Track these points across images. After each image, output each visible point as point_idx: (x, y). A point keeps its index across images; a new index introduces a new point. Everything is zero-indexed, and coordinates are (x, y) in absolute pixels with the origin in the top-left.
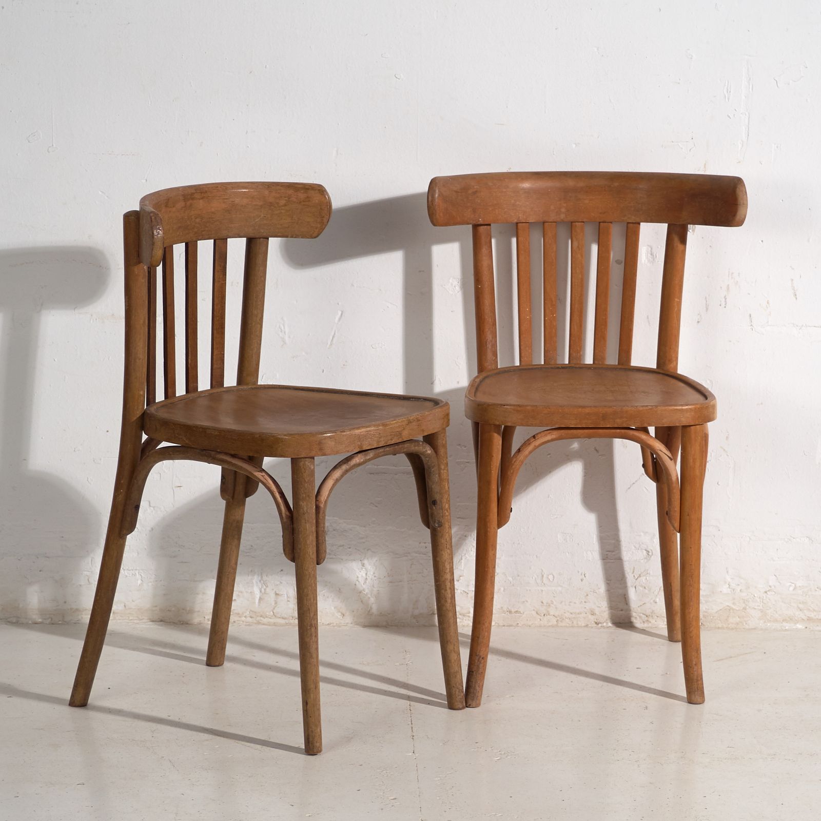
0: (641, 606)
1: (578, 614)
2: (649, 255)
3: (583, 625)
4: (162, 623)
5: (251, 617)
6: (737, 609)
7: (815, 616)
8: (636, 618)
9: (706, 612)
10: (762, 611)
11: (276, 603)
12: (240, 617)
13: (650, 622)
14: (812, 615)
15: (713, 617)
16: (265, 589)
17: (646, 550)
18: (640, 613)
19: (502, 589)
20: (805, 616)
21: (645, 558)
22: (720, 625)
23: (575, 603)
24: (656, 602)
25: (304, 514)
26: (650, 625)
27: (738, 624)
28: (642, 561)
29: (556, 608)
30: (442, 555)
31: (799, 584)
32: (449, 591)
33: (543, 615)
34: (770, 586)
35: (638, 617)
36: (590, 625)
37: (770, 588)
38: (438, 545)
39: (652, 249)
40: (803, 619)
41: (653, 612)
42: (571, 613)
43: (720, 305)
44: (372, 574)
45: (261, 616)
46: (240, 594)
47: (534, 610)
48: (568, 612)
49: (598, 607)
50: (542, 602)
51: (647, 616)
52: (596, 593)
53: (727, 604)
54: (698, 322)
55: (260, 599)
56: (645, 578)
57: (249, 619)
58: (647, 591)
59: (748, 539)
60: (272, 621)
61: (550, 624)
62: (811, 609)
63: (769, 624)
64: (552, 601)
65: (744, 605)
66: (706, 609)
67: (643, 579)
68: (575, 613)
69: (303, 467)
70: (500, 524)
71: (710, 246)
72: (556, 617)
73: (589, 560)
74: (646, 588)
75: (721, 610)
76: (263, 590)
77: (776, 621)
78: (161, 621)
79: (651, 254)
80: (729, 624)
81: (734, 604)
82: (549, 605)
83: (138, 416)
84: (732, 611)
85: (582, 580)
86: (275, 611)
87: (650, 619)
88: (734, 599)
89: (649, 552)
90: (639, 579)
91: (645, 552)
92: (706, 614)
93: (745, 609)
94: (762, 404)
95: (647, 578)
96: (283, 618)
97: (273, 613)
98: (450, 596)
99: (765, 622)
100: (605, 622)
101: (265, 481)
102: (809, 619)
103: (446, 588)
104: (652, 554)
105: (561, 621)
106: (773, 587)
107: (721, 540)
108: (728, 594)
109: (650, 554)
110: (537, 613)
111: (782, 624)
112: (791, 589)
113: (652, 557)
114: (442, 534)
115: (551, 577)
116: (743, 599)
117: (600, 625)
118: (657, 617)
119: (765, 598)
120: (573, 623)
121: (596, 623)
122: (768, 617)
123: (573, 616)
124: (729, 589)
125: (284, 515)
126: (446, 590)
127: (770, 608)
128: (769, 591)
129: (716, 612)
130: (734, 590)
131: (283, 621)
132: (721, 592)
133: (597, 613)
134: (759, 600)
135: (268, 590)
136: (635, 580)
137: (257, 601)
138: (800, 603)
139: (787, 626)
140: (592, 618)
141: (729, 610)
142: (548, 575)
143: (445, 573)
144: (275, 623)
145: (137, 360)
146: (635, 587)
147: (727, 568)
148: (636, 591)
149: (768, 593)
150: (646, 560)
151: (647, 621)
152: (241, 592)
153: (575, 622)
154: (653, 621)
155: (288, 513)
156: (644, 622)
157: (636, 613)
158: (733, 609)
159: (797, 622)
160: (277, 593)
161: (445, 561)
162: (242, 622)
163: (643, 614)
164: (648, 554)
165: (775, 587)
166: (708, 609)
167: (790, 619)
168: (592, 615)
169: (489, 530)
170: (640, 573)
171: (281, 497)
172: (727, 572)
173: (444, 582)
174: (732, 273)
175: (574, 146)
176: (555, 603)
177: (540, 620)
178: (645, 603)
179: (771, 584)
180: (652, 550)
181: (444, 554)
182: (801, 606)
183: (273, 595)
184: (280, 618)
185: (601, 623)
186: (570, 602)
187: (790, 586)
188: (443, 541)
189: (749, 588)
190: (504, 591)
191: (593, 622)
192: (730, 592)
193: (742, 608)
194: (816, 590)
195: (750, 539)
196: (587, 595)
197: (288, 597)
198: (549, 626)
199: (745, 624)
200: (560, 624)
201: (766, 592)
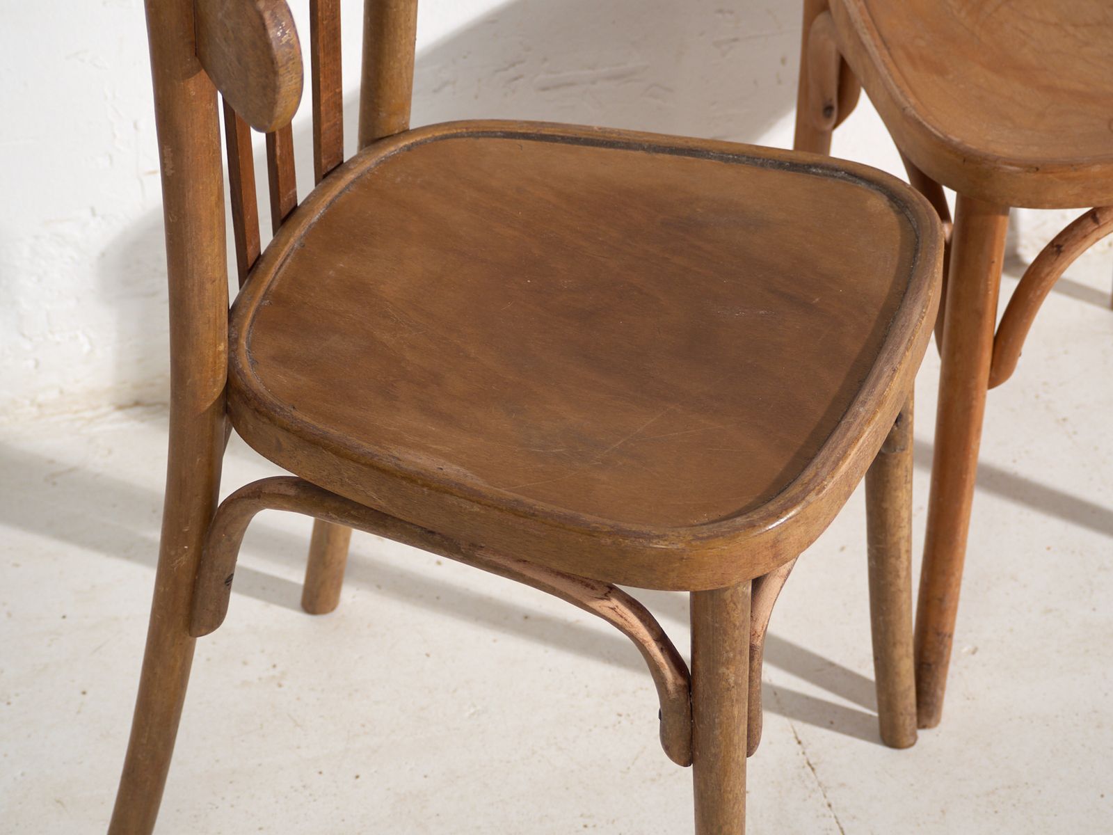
4: (139, 410)
25: (728, 689)
30: (898, 497)
32: (904, 557)
38: (888, 481)
69: (732, 601)
70: (993, 383)
78: (137, 404)
83: (216, 397)
98: (905, 564)
101: (619, 620)
103: (900, 553)
114: (899, 461)
125: (671, 687)
126: (899, 557)
143: (901, 527)
145: (208, 286)
155: (681, 681)
161: (901, 508)
169: (974, 403)
171: (662, 650)
173: (897, 543)
181: (900, 495)
188: (900, 473)
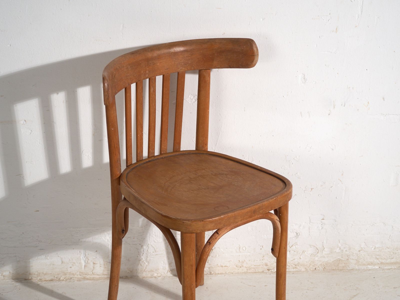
0: (292, 260)
1: (259, 266)
2: (303, 79)
3: (261, 271)
5: (80, 275)
6: (344, 260)
7: (385, 261)
8: (289, 266)
9: (327, 262)
10: (357, 260)
11: (94, 268)
12: (74, 275)
13: (297, 268)
14: (383, 261)
15: (331, 264)
16: (87, 261)
17: (296, 233)
18: (292, 264)
19: (218, 255)
20: (380, 261)
21: (295, 237)
22: (334, 268)
23: (257, 260)
24: (301, 258)
26: (297, 270)
27: (344, 267)
28: (294, 238)
29: (247, 263)
31: (377, 246)
33: (239, 267)
34: (362, 248)
35: (291, 266)
36: (265, 271)
37: (361, 249)
39: (304, 76)
40: (378, 263)
41: (299, 263)
42: (255, 266)
43: (342, 105)
44: (146, 251)
45: (86, 274)
46: (73, 264)
47: (235, 265)
48: (253, 265)
49: (269, 262)
50: (239, 261)
51: (295, 265)
52: (268, 255)
53: (339, 258)
54: (329, 114)
55: (85, 266)
56: (295, 246)
57: (79, 276)
58: (295, 253)
59: (351, 225)
60: (92, 276)
61: (243, 271)
62: (383, 258)
63: (360, 267)
64: (244, 260)
65: (347, 258)
66: (327, 260)
67: (294, 247)
68: (257, 265)
71: (338, 73)
72: (247, 268)
73: (265, 239)
74: (296, 251)
75: (335, 261)
76: (86, 261)
77: (364, 265)
79: (304, 79)
80: (339, 267)
81: (342, 257)
82: (243, 262)
84: (341, 261)
85: (261, 249)
86: (93, 272)
87: (297, 267)
88: (342, 255)
89: (297, 234)
90: (292, 247)
91: (295, 234)
92: (327, 263)
93: (348, 259)
94: (362, 156)
95: (296, 247)
96: (98, 275)
97: (92, 272)
99: (358, 265)
100: (273, 269)
102: (382, 263)
104: (299, 235)
105: (249, 270)
106: (363, 248)
107: (337, 226)
108: (339, 252)
109: (298, 234)
110: (236, 266)
111: (367, 266)
112: (373, 249)
113: (299, 236)
115: (244, 248)
116: (347, 255)
117: (270, 271)
118: (301, 265)
119: (359, 254)
120: (255, 270)
121: (268, 270)
122: (360, 263)
123: (256, 267)
124: (339, 250)
127: (361, 259)
128: (361, 250)
129: (332, 262)
130: (342, 251)
131: (98, 276)
132: (335, 252)
133: (269, 265)
134: (355, 255)
135: (89, 261)
136: (289, 248)
137: (83, 267)
138: (377, 256)
139: (370, 267)
140: (266, 268)
141: (340, 260)
142: (243, 248)
144: (93, 278)
146: (290, 251)
147: (339, 240)
148: (290, 253)
149: (361, 251)
150: (296, 238)
151: (296, 267)
152: (74, 263)
153: (257, 270)
154: (298, 267)
156: (294, 268)
157: (289, 264)
158: (341, 260)
159: (375, 265)
160: (94, 262)
162: (75, 278)
163: (293, 264)
164: (297, 235)
165: (364, 248)
166: (328, 260)
167: (372, 264)
168: (266, 266)
170: (292, 244)
172: (339, 242)
174: (349, 88)
175: (262, 19)
176: (246, 260)
177: (238, 269)
178: (294, 259)
179: (362, 247)
180: (299, 233)
182: (378, 257)
183: (92, 264)
184: (96, 275)
185: (271, 270)
186: (255, 260)
187: (372, 247)
189: (350, 249)
190: (219, 256)
191: (266, 270)
192: (340, 252)
193: (346, 259)
194: (386, 249)
195: (352, 225)
196: (264, 256)
197: (100, 265)
198: (243, 273)
199: (347, 267)
200: (249, 271)
201: (359, 251)
